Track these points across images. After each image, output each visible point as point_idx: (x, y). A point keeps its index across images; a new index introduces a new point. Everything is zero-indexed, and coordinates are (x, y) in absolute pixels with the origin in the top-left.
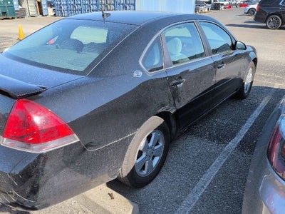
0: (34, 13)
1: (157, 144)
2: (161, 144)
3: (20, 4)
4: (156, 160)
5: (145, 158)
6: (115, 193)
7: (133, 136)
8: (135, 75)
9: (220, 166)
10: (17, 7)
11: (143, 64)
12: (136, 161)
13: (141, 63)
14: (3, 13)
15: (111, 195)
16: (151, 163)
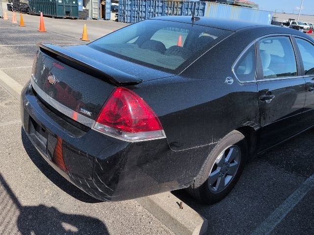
0: (97, 16)
1: (233, 162)
2: (236, 163)
3: (84, 5)
4: (229, 179)
5: (219, 173)
6: (184, 205)
7: (214, 145)
8: (227, 81)
9: (300, 199)
10: (81, 8)
11: (235, 71)
12: (210, 174)
13: (233, 70)
14: (66, 12)
15: (180, 205)
16: (223, 181)
